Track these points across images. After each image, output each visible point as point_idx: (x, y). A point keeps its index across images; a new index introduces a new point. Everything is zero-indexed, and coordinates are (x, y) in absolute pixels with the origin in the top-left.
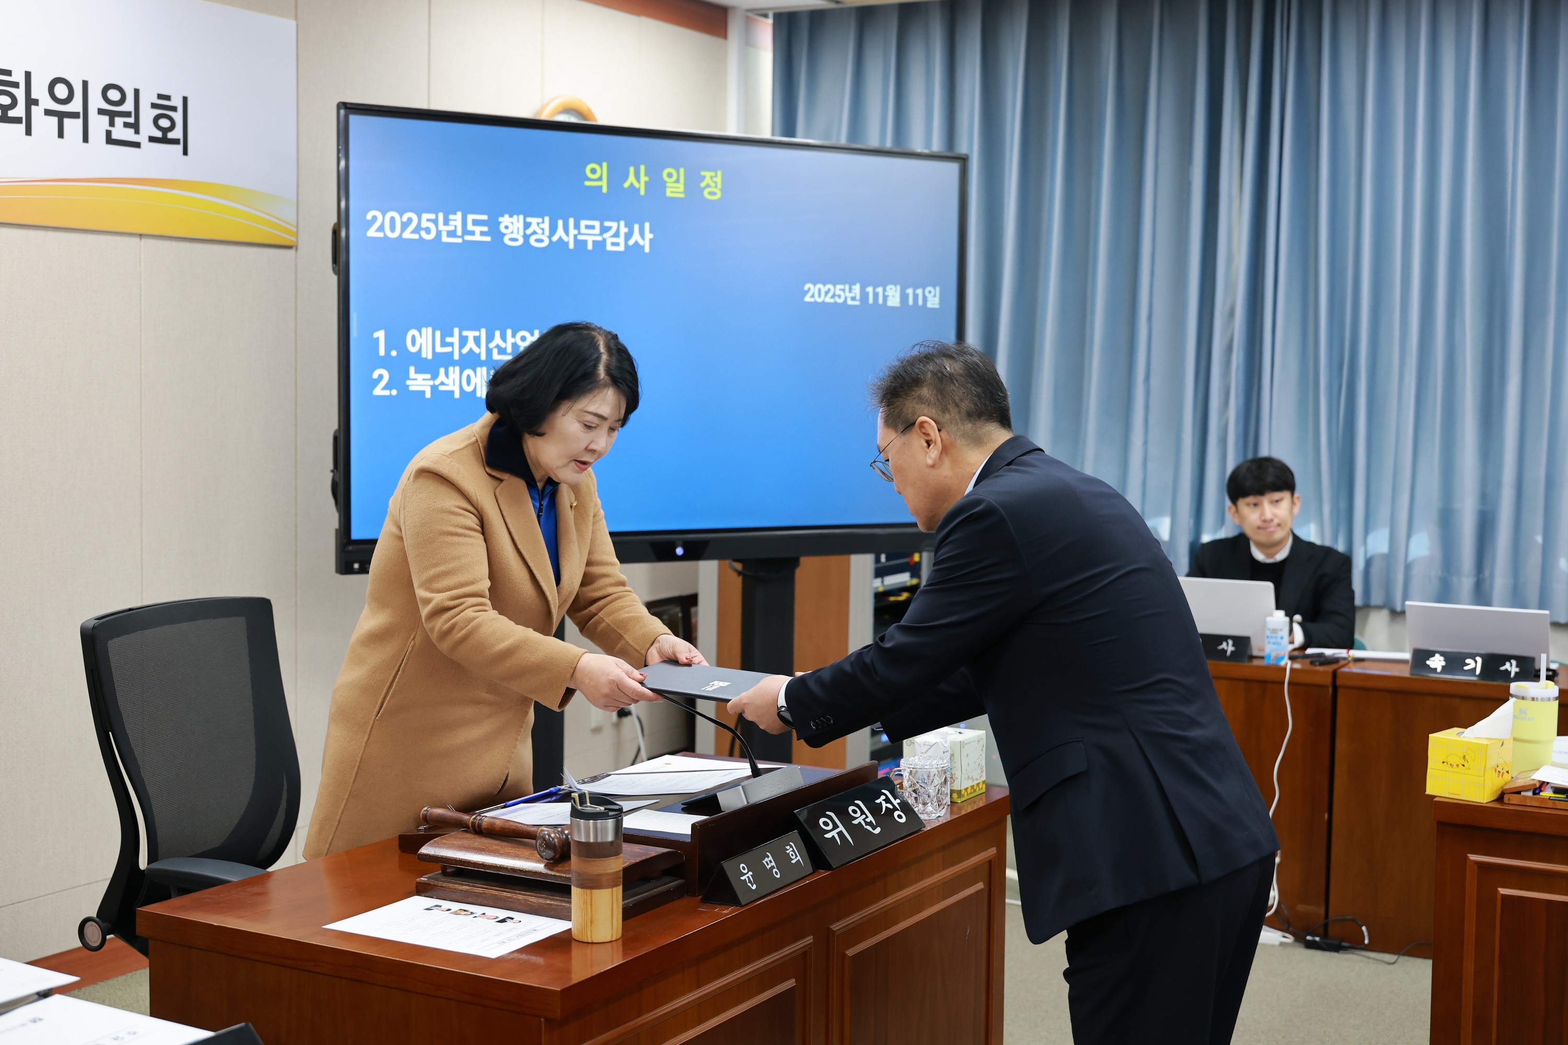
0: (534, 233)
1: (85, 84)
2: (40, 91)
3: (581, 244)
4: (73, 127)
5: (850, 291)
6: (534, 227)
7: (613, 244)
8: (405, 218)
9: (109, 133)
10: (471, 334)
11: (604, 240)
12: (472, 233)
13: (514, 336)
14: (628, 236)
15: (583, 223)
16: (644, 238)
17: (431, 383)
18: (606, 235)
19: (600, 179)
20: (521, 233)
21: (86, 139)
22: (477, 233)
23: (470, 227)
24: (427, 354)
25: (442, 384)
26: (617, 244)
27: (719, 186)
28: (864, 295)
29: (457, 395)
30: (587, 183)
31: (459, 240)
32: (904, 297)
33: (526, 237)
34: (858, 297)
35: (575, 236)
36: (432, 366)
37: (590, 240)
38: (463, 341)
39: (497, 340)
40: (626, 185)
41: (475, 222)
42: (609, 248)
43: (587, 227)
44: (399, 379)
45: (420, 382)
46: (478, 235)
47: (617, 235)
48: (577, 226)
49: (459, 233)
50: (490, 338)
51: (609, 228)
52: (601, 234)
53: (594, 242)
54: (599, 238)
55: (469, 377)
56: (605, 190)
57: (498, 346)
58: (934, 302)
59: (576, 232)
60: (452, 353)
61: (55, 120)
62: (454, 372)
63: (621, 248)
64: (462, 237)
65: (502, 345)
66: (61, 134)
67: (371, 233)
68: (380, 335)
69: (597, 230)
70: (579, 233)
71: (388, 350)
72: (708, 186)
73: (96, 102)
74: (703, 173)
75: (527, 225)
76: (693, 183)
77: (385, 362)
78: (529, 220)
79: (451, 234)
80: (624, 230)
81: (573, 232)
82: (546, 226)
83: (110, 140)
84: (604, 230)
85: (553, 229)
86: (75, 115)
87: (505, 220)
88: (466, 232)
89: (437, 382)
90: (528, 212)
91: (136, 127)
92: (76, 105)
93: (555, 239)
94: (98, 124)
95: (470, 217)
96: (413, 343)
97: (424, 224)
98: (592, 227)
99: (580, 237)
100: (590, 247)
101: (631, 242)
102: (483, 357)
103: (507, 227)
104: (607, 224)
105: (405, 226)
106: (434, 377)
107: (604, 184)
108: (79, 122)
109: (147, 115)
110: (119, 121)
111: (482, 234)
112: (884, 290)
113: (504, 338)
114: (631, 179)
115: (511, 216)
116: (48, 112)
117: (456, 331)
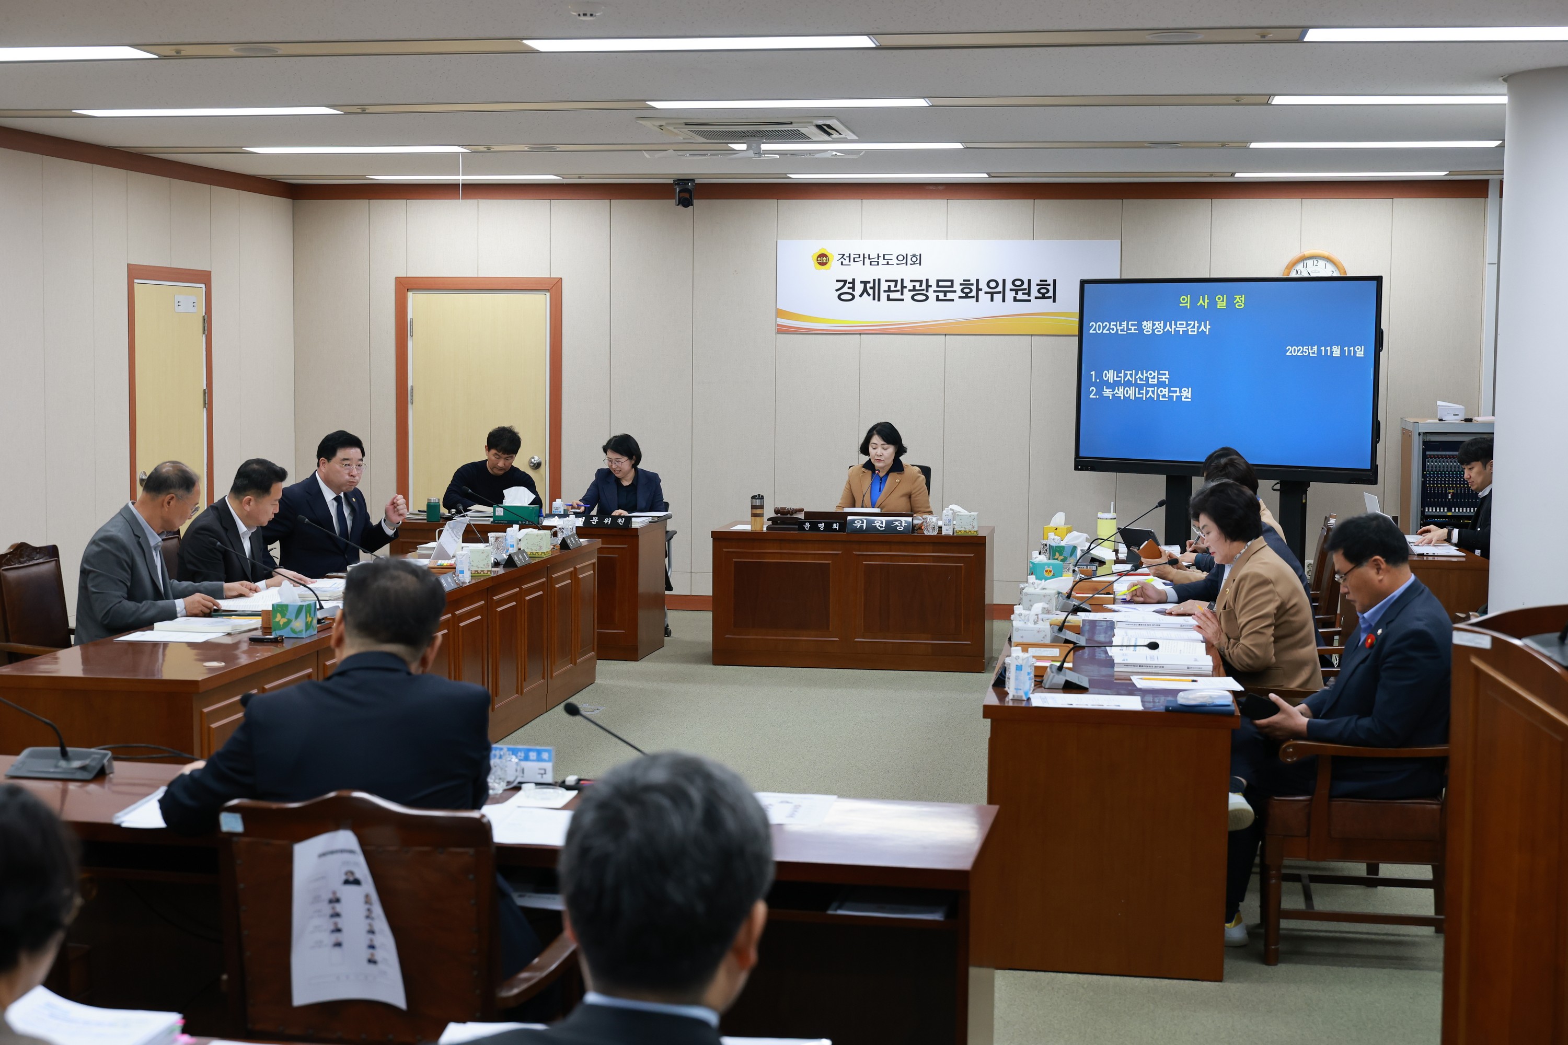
0: (1157, 328)
1: (1004, 281)
2: (983, 285)
3: (1177, 332)
4: (997, 298)
5: (1312, 349)
6: (1157, 325)
7: (1191, 331)
8: (1104, 325)
9: (1015, 298)
10: (1128, 372)
11: (1188, 330)
12: (1131, 329)
13: (1146, 373)
14: (1199, 327)
15: (1178, 323)
16: (1206, 328)
17: (1112, 393)
18: (1188, 328)
19: (1187, 302)
20: (1151, 328)
21: (1004, 301)
22: (1133, 329)
23: (1130, 327)
24: (1111, 381)
25: (1117, 393)
26: (1194, 331)
27: (1243, 302)
28: (1319, 351)
29: (1122, 398)
30: (1181, 305)
31: (1125, 333)
32: (1342, 351)
33: (1153, 330)
34: (1316, 353)
35: (1175, 329)
36: (1113, 386)
37: (1181, 330)
38: (1126, 375)
39: (1140, 375)
40: (1198, 304)
41: (1132, 325)
42: (1190, 333)
43: (1180, 324)
44: (1100, 392)
45: (1108, 392)
46: (1133, 330)
47: (1193, 327)
48: (1176, 324)
49: (1125, 330)
50: (1136, 374)
51: (1191, 324)
52: (1186, 327)
53: (1183, 330)
54: (1186, 329)
55: (1127, 390)
56: (1188, 308)
57: (1139, 377)
58: (1360, 353)
59: (1175, 327)
60: (1121, 380)
61: (990, 295)
62: (1121, 389)
63: (1196, 333)
64: (1126, 331)
65: (1142, 377)
66: (992, 300)
67: (1091, 331)
68: (1093, 373)
69: (1184, 326)
70: (1177, 327)
71: (1096, 379)
72: (1238, 302)
73: (1009, 286)
74: (1235, 296)
75: (1154, 325)
76: (1230, 302)
77: (1094, 384)
78: (1154, 322)
79: (1122, 330)
80: (1197, 325)
81: (1173, 327)
82: (1162, 325)
83: (1015, 300)
84: (1188, 325)
85: (1165, 326)
86: (999, 292)
87: (1145, 323)
88: (1128, 329)
89: (1114, 393)
90: (1154, 319)
91: (1029, 294)
92: (1000, 288)
93: (1165, 330)
94: (1010, 295)
95: (1130, 323)
96: (1106, 377)
97: (1112, 327)
98: (1183, 324)
99: (1177, 329)
100: (1181, 333)
101: (1200, 330)
102: (1133, 382)
103: (1145, 326)
104: (1189, 322)
105: (1104, 328)
106: (1113, 391)
107: (1188, 305)
108: (1001, 295)
109: (1034, 289)
110: (1020, 293)
111: (1135, 329)
112: (1331, 349)
113: (1142, 374)
114: (1201, 301)
115: (1147, 322)
116: (986, 293)
117: (1123, 371)
